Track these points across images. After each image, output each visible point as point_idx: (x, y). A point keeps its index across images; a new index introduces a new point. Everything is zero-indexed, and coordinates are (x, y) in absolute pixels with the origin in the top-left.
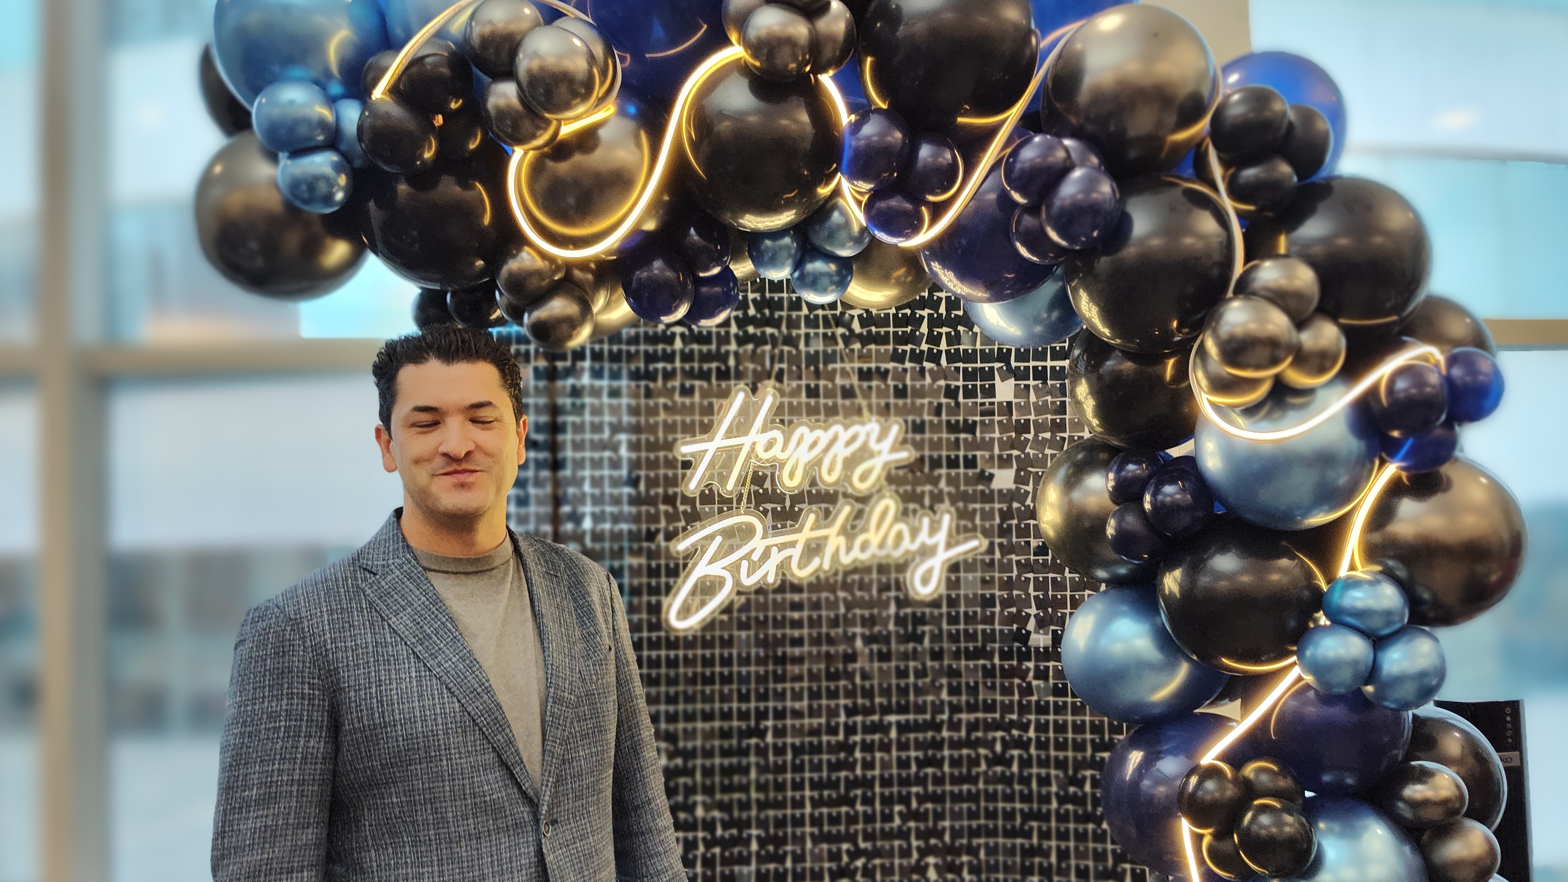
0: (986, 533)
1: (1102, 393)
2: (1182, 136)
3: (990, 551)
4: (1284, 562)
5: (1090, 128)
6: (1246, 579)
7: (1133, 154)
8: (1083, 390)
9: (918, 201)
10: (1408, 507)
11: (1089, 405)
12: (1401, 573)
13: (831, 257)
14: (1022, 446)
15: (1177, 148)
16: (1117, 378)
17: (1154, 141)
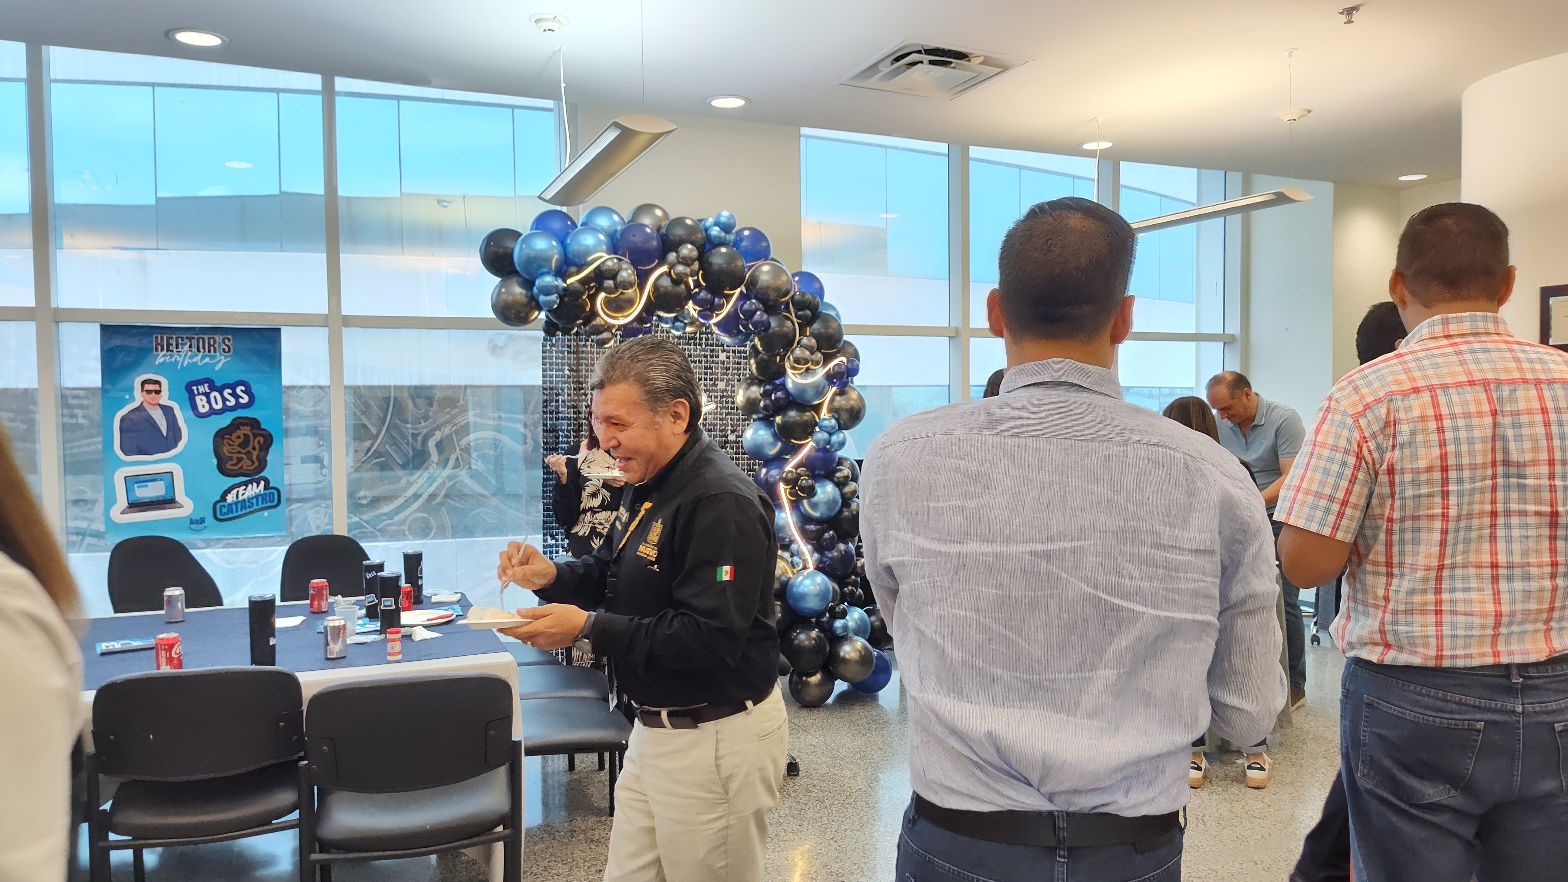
0: (716, 403)
1: (757, 363)
2: (783, 300)
3: (717, 408)
4: (808, 413)
5: (760, 296)
6: (798, 418)
7: (771, 303)
8: (752, 361)
9: (712, 312)
10: (838, 398)
11: (754, 367)
12: (836, 416)
13: (682, 322)
14: (728, 375)
15: (782, 302)
16: (762, 360)
17: (776, 301)
